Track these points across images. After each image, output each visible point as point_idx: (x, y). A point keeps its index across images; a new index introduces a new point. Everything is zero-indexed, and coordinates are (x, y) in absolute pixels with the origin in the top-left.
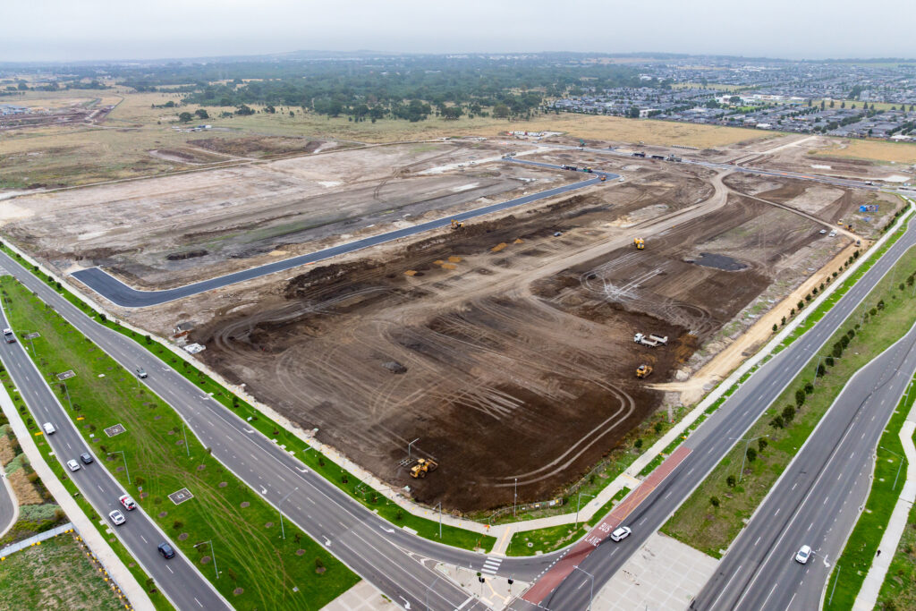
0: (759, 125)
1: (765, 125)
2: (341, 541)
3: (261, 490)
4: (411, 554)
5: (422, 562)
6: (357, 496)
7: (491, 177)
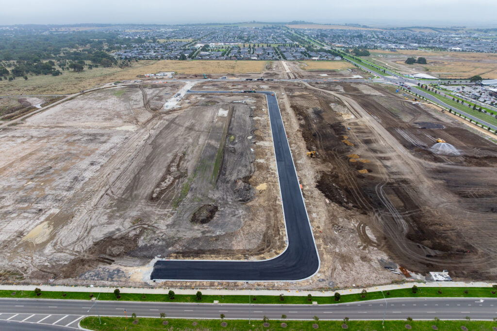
0: (252, 58)
1: (256, 58)
7: (217, 104)
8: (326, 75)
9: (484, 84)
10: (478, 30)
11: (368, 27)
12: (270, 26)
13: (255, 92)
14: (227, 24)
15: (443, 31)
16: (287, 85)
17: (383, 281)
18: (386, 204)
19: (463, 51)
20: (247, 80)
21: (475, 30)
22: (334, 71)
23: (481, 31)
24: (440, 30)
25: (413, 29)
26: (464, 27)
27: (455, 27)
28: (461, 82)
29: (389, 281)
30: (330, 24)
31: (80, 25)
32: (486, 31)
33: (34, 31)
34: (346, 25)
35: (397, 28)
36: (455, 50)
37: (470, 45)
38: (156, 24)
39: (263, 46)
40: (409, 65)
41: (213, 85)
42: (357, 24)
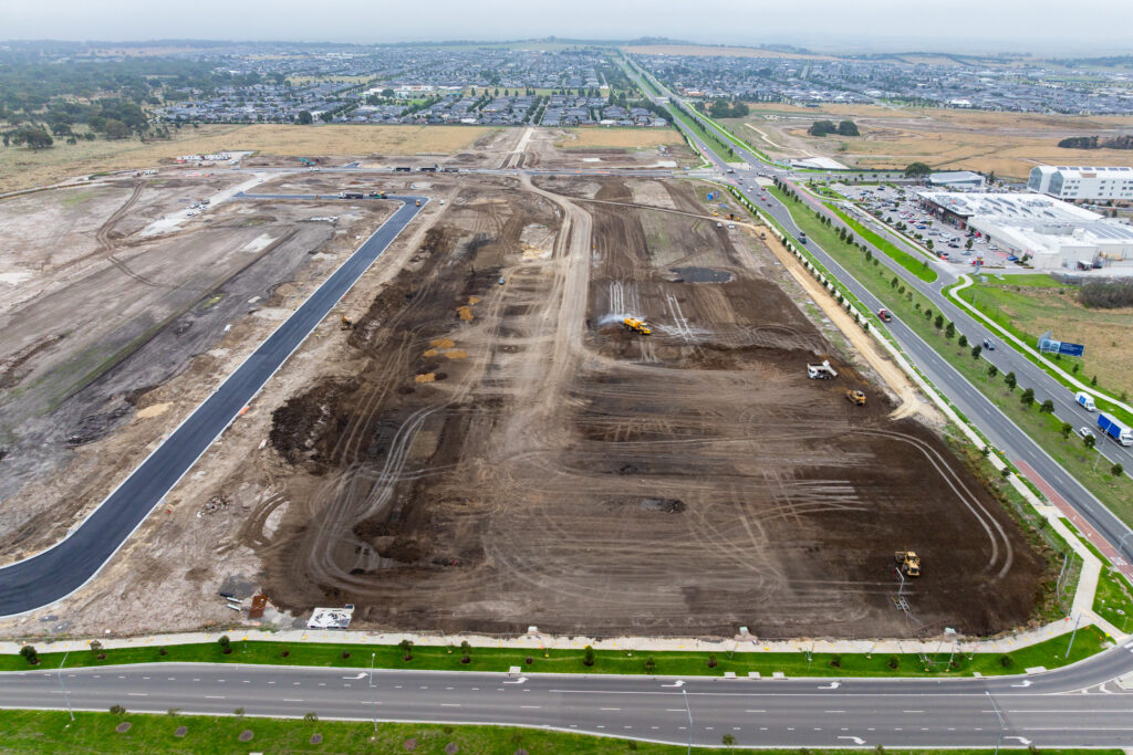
0: (464, 121)
1: (472, 121)
2: (1026, 729)
3: (852, 743)
4: (1085, 691)
5: (1102, 688)
6: (933, 672)
7: (269, 224)
8: (597, 160)
9: (933, 181)
10: (1054, 62)
11: (809, 53)
12: (581, 47)
13: (385, 198)
14: (490, 43)
15: (976, 63)
16: (478, 181)
17: (183, 625)
18: (394, 451)
19: (974, 107)
20: (398, 169)
21: (1047, 61)
22: (622, 151)
23: (1061, 63)
24: (968, 61)
25: (908, 59)
26: (1029, 55)
27: (1007, 54)
28: (888, 176)
29: (196, 624)
30: (723, 46)
31: (154, 44)
32: (1071, 64)
33: (42, 54)
34: (763, 47)
35: (875, 55)
36: (956, 106)
37: (1001, 95)
38: (331, 41)
39: (517, 94)
40: (814, 139)
41: (308, 182)
42: (789, 47)
